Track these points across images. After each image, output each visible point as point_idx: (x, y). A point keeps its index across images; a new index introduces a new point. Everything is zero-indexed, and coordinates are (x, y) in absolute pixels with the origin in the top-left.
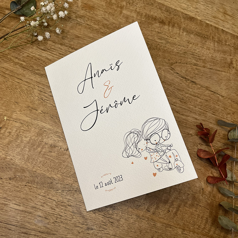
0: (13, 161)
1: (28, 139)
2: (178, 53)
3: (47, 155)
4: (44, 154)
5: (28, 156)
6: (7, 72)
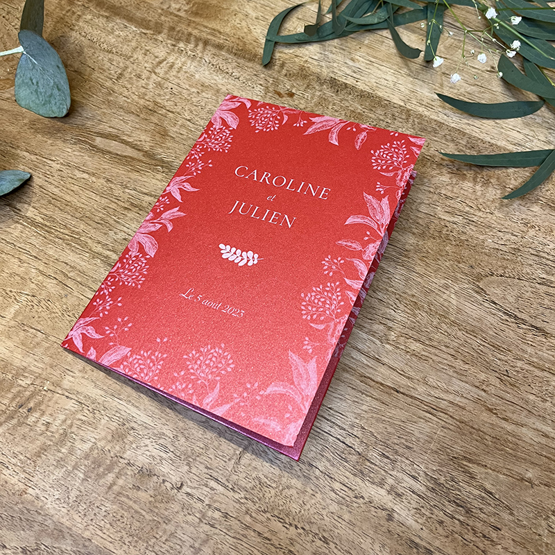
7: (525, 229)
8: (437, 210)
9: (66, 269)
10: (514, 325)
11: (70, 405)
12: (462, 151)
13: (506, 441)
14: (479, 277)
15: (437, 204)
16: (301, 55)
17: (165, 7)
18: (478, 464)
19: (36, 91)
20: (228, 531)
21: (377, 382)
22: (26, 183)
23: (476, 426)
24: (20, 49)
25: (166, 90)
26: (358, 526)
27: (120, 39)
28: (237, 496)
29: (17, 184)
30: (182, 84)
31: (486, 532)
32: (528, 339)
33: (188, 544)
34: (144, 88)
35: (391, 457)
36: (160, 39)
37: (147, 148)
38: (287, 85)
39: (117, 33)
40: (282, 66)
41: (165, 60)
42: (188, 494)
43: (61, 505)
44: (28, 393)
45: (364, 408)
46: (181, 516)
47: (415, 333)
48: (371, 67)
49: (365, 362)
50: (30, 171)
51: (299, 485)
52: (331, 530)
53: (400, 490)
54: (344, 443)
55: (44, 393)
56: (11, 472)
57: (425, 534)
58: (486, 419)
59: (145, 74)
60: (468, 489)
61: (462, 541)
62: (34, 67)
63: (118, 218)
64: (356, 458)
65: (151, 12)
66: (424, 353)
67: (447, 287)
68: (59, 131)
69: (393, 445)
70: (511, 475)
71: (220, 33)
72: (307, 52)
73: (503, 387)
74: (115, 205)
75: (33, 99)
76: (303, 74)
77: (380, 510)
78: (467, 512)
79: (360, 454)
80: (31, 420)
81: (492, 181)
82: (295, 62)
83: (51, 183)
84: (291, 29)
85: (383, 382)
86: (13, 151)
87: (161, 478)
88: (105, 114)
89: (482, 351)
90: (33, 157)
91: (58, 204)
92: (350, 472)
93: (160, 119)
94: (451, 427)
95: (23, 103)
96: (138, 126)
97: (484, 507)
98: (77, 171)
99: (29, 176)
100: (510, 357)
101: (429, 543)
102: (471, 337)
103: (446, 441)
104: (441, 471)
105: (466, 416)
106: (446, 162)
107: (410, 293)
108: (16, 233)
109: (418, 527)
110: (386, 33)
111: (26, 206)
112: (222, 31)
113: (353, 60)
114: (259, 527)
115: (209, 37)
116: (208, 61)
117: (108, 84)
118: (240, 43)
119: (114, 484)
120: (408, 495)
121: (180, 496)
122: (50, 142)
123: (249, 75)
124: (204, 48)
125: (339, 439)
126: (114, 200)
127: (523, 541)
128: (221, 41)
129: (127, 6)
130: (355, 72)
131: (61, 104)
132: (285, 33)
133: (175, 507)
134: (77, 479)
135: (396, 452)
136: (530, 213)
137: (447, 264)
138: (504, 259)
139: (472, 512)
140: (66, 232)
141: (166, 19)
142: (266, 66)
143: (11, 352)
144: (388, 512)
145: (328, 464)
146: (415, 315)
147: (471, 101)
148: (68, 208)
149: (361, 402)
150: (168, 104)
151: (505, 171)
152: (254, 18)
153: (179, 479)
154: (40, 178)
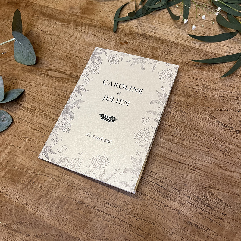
0: (42, 218)
1: (57, 195)
2: (220, 99)
3: (74, 213)
4: (71, 212)
5: (55, 212)
6: (44, 128)
7: (232, 89)
8: (192, 85)
9: (42, 126)
10: (228, 130)
11: (49, 179)
12: (202, 58)
13: (227, 179)
14: (212, 112)
15: (193, 82)
16: (130, 25)
17: (71, 12)
18: (215, 189)
19: (23, 55)
20: (115, 223)
21: (171, 160)
22: (23, 93)
23: (213, 174)
24: (14, 39)
25: (74, 48)
26: (167, 217)
27: (54, 29)
28: (117, 209)
29: (19, 94)
30: (81, 44)
31: (220, 216)
32: (234, 136)
33: (99, 229)
34: (66, 48)
35: (179, 189)
36: (70, 26)
37: (69, 73)
38: (125, 39)
39: (52, 26)
40: (122, 31)
41: (73, 35)
42: (98, 210)
43: (49, 218)
44: (32, 176)
45: (166, 170)
46: (95, 218)
47: (185, 138)
48: (160, 26)
49: (165, 152)
50: (24, 88)
51: (142, 203)
52: (156, 220)
53: (183, 202)
54: (159, 185)
55: (38, 175)
56: (29, 206)
57: (194, 219)
58: (218, 171)
59: (66, 42)
60: (212, 199)
61: (210, 220)
62: (20, 46)
63: (60, 103)
64: (164, 190)
65: (65, 15)
66: (190, 146)
67: (198, 117)
68: (33, 70)
69: (179, 184)
70: (230, 192)
71: (95, 20)
72: (132, 24)
73: (225, 157)
74: (59, 98)
75: (22, 58)
76: (131, 33)
77: (175, 211)
78: (211, 209)
79: (165, 189)
80: (35, 186)
81: (216, 70)
82: (127, 29)
83: (32, 92)
84: (125, 14)
85: (173, 159)
86: (16, 81)
87: (87, 205)
88: (51, 61)
89: (215, 143)
90: (25, 83)
91: (36, 100)
92: (162, 197)
93: (73, 60)
94: (203, 175)
95: (18, 61)
96: (65, 65)
97: (219, 206)
98: (42, 86)
99: (24, 90)
100: (227, 144)
101: (196, 222)
102: (210, 137)
103: (201, 181)
104: (200, 193)
105: (209, 170)
106: (195, 64)
107: (183, 121)
108: (21, 114)
109: (192, 216)
110: (166, 10)
111: (24, 102)
112: (95, 19)
113: (152, 24)
114: (127, 221)
115: (91, 23)
116: (91, 33)
117: (51, 48)
118: (103, 23)
119: (69, 208)
120: (186, 203)
121: (95, 211)
122: (30, 75)
123: (108, 37)
124: (89, 28)
125: (156, 184)
126: (58, 96)
127: (236, 219)
128: (96, 24)
129: (55, 14)
130: (153, 30)
131: (33, 59)
132: (122, 17)
133: (93, 215)
134: (55, 207)
135: (181, 187)
136: (233, 82)
137: (198, 107)
138: (223, 103)
139: (213, 208)
140: (40, 111)
141: (72, 17)
142: (115, 32)
143: (24, 161)
144: (179, 211)
145: (152, 194)
146: (185, 131)
147: (205, 36)
148: (40, 101)
149: (165, 168)
150: (76, 54)
151: (221, 65)
152: (108, 12)
153: (93, 204)
154: (28, 90)
